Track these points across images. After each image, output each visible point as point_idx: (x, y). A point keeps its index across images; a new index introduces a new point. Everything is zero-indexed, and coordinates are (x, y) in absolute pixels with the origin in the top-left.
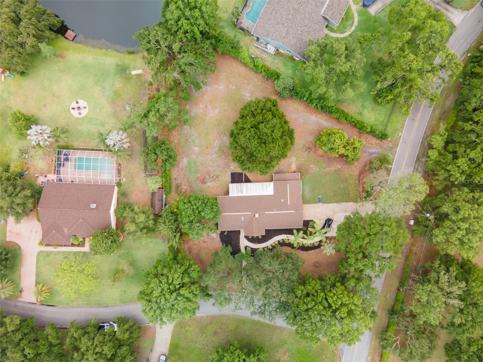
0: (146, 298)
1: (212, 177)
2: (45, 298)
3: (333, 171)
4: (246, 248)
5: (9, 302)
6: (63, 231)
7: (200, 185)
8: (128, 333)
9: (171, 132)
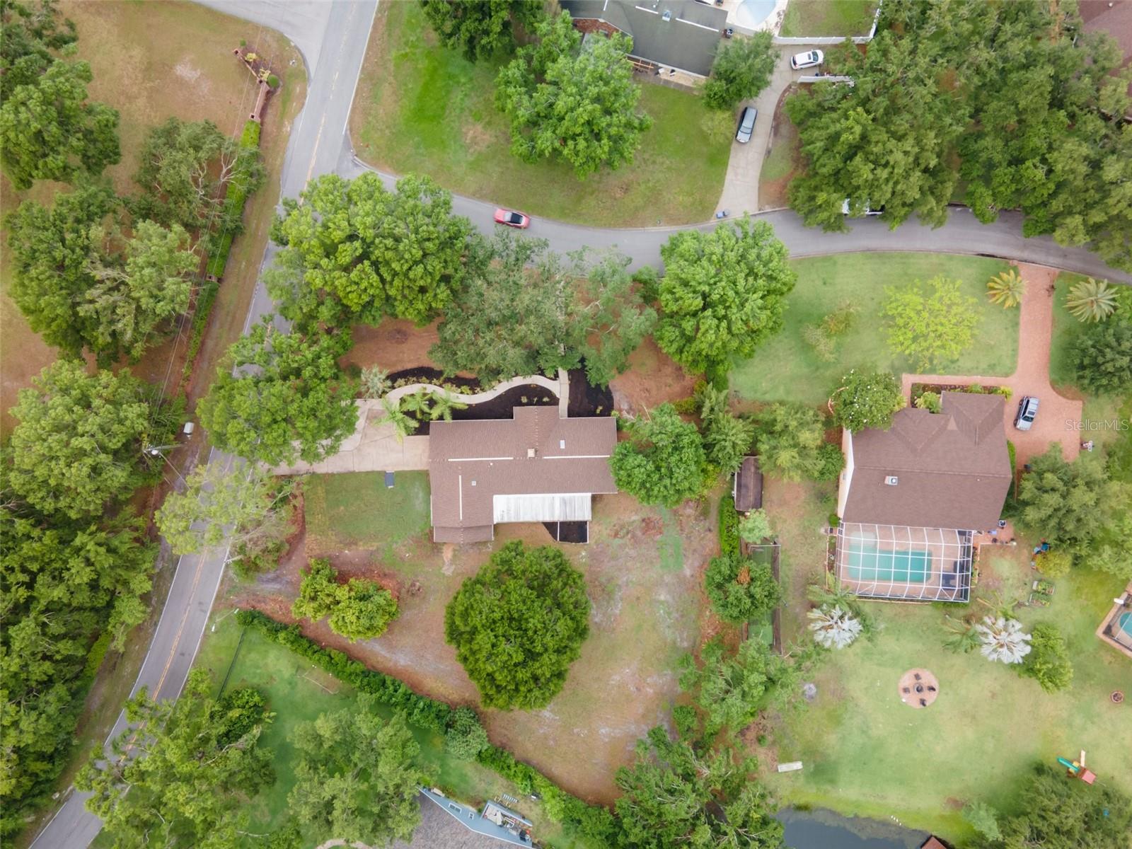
0: (779, 285)
1: (628, 533)
2: (1000, 277)
3: (361, 543)
4: (556, 376)
5: (1080, 265)
6: (957, 423)
7: (654, 517)
8: (819, 201)
9: (717, 633)
